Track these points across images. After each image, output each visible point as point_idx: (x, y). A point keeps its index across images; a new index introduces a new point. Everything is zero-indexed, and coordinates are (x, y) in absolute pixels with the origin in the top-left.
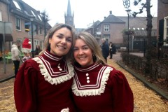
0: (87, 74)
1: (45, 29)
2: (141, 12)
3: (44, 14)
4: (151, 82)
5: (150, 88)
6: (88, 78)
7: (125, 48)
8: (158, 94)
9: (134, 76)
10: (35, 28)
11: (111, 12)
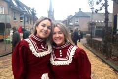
0: (60, 51)
1: (34, 20)
2: (101, 9)
3: (33, 10)
4: (107, 59)
5: (106, 63)
6: (61, 53)
7: (89, 35)
8: (111, 67)
9: (95, 54)
10: (26, 19)
11: (80, 9)
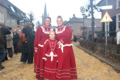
2: (89, 16)
3: (31, 16)
7: (83, 39)
11: (74, 15)
